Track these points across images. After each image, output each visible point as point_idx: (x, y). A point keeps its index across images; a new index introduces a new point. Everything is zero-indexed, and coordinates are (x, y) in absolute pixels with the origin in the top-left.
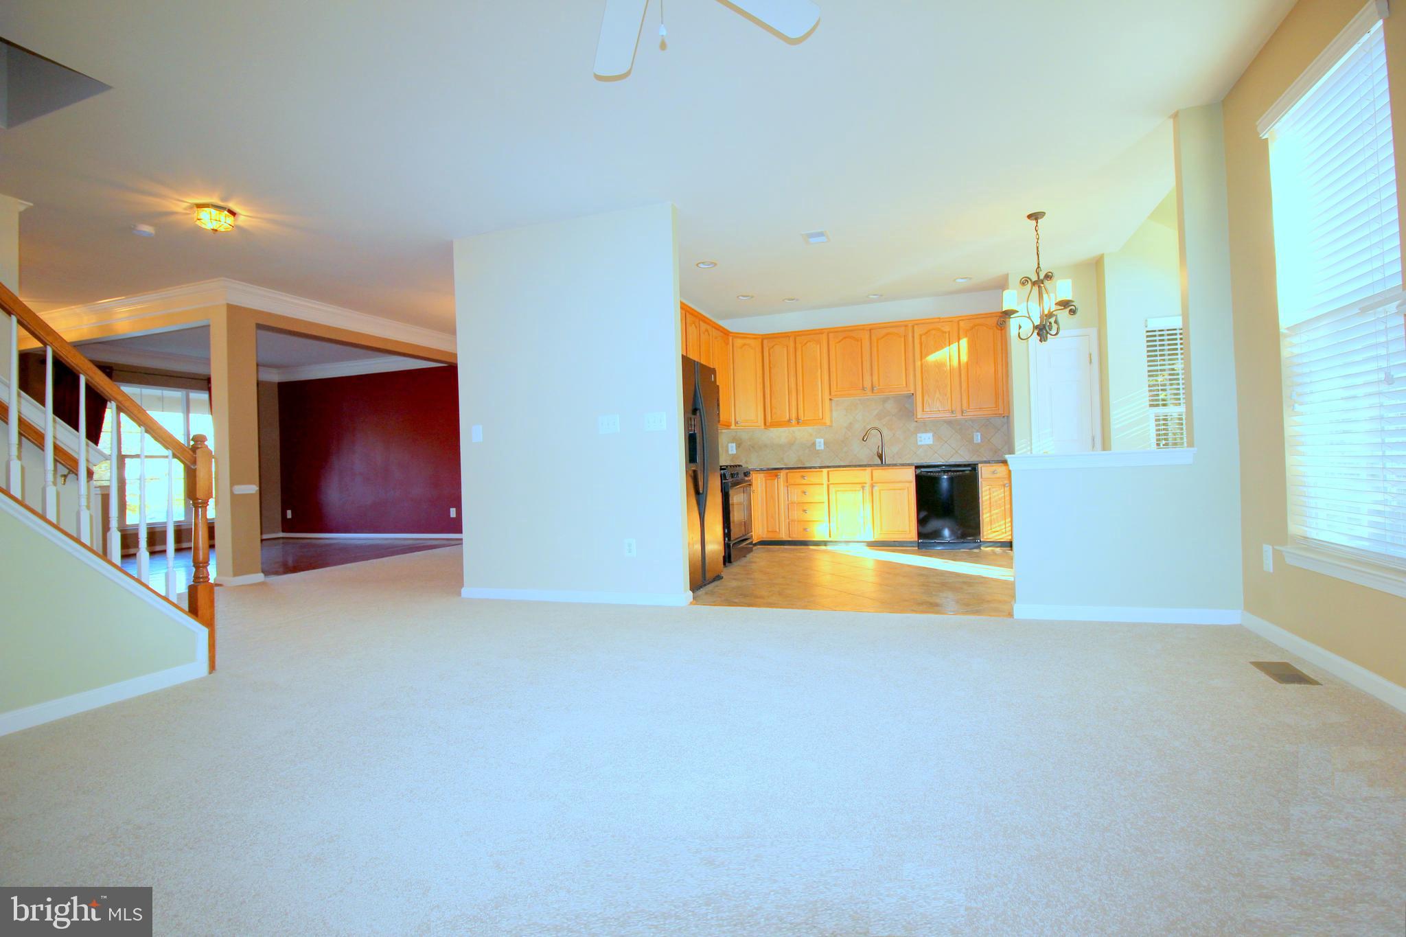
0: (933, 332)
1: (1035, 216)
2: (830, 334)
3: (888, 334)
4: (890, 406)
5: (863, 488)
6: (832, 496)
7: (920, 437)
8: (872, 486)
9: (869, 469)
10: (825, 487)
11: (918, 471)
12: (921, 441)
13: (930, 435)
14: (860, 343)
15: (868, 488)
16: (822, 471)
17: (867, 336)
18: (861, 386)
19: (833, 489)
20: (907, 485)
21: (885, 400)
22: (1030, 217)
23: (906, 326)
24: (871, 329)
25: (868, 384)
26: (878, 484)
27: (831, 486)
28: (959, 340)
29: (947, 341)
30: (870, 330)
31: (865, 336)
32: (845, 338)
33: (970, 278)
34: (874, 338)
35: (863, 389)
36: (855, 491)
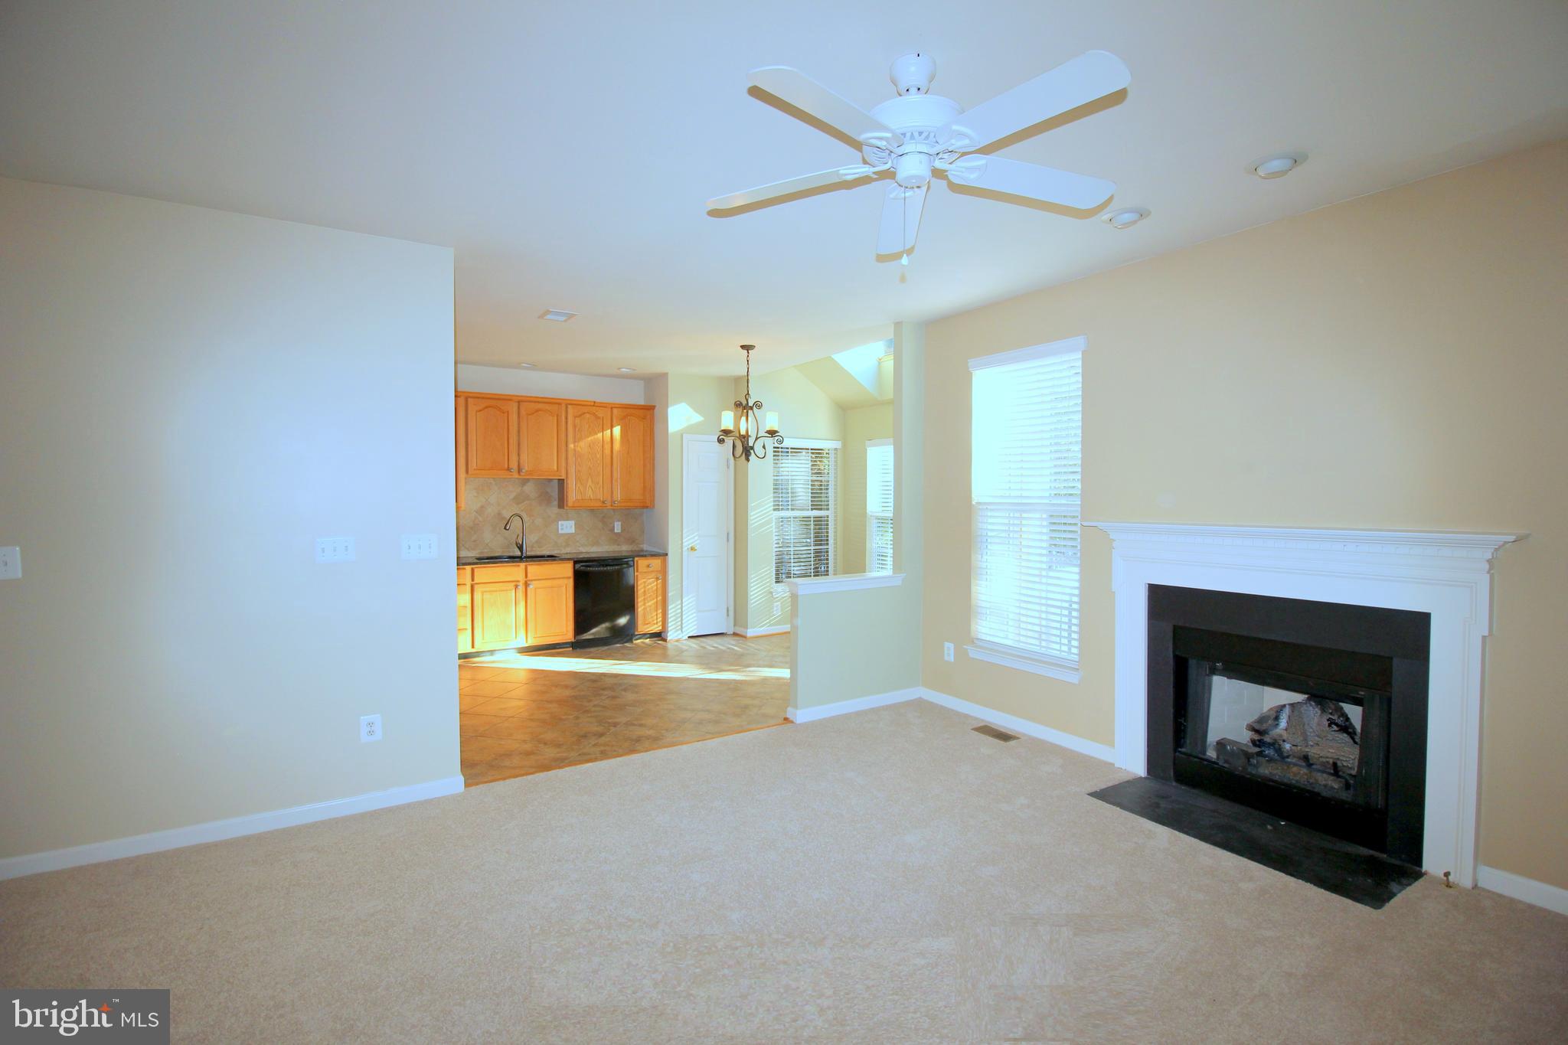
0: (588, 416)
1: (747, 348)
2: (469, 399)
3: (537, 411)
4: (530, 489)
5: (516, 587)
6: (478, 597)
7: (562, 525)
8: (526, 585)
9: (522, 565)
10: (468, 588)
11: (578, 566)
12: (562, 529)
13: (572, 523)
14: (506, 415)
15: (521, 588)
16: (465, 569)
17: (515, 409)
18: (506, 466)
19: (478, 590)
20: (565, 581)
21: (525, 482)
22: (743, 347)
23: (559, 404)
24: (521, 401)
25: (514, 465)
26: (534, 582)
27: (476, 587)
28: (612, 427)
29: (601, 427)
30: (519, 402)
31: (513, 408)
32: (486, 407)
33: (634, 370)
34: (523, 412)
35: (509, 469)
36: (507, 590)
